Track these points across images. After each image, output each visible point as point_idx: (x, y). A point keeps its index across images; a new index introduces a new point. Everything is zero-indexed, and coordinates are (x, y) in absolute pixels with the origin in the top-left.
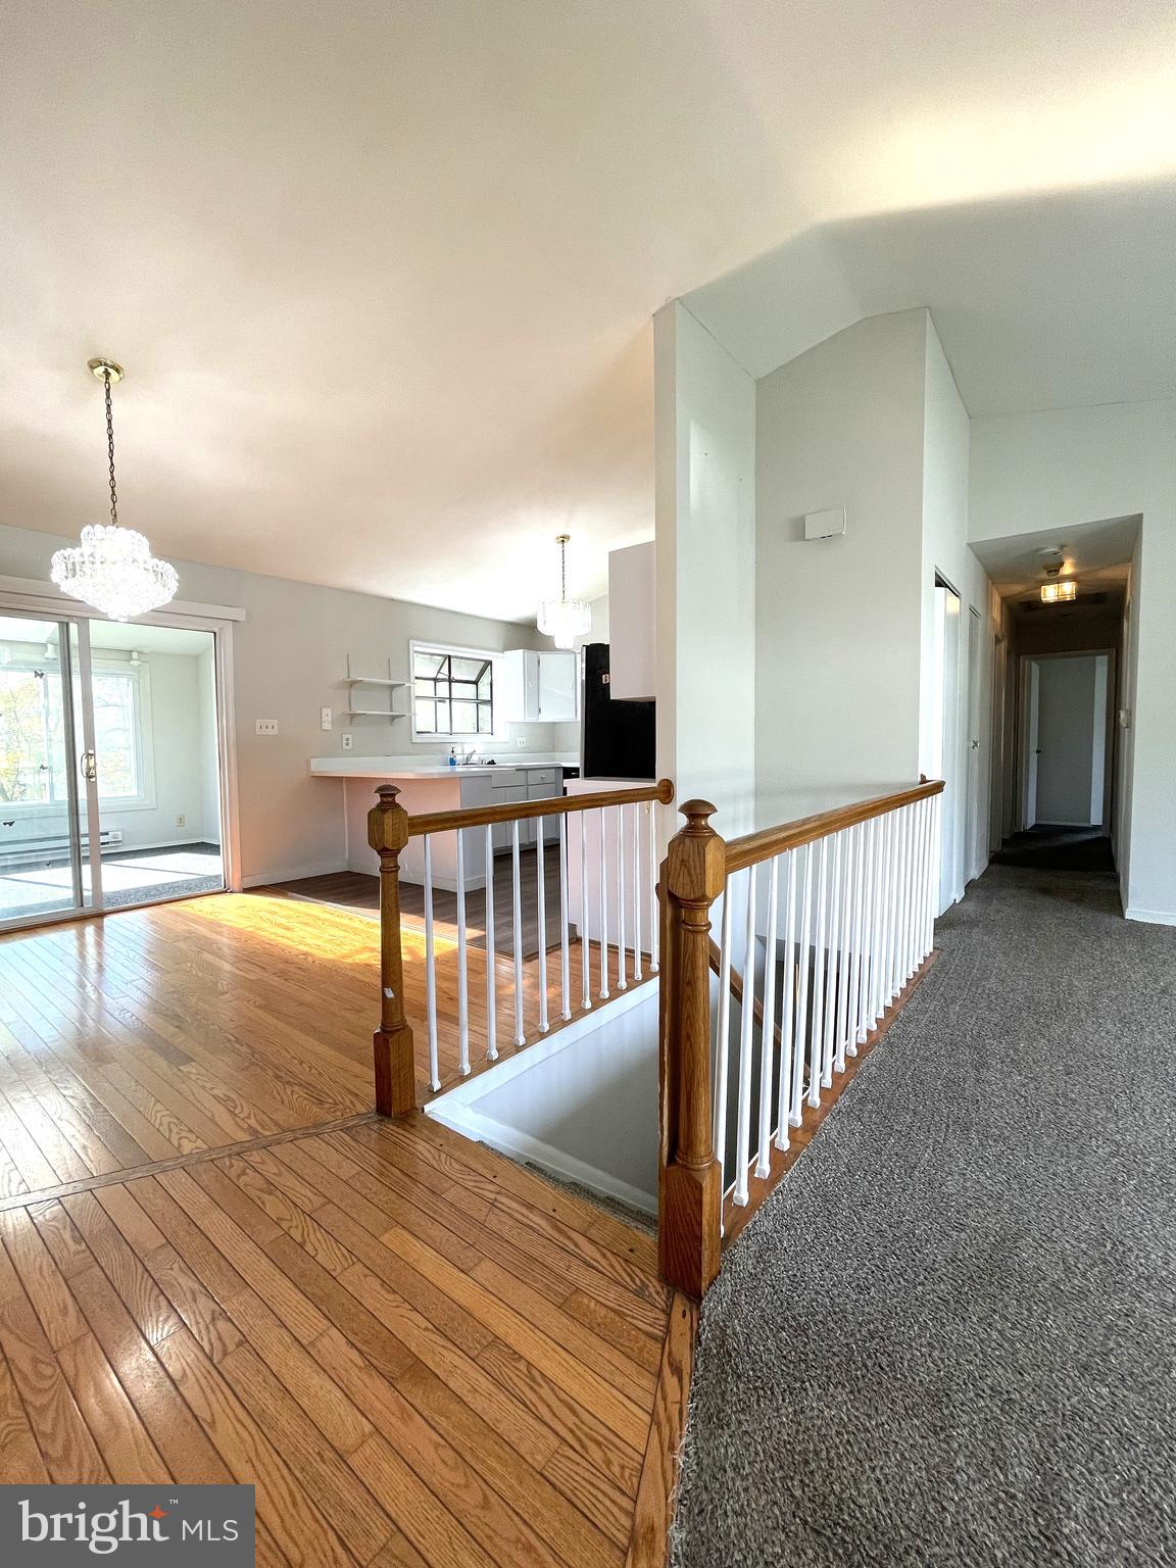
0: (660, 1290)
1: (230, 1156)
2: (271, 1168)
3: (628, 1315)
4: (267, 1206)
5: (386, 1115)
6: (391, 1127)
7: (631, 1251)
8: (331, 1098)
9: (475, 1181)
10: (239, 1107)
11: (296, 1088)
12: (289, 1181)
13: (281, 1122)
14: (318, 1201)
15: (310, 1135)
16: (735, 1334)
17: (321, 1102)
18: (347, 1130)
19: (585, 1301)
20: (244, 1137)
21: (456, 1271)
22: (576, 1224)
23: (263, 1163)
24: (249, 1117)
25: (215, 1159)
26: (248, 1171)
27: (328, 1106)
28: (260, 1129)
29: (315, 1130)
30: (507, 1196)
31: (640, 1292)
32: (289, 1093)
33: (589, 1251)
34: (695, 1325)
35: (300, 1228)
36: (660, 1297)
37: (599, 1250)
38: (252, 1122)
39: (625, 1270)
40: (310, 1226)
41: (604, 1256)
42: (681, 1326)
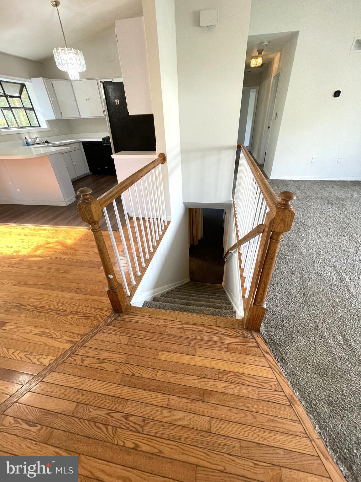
1: (69, 356)
2: (92, 353)
3: (246, 344)
4: (105, 368)
5: (118, 312)
6: (125, 316)
7: (232, 325)
8: (91, 314)
9: (172, 323)
10: (53, 334)
11: (72, 316)
12: (105, 355)
13: (79, 332)
14: (124, 356)
15: (97, 333)
17: (88, 317)
18: (110, 324)
19: (232, 346)
20: (68, 346)
21: (192, 357)
22: (213, 325)
23: (87, 352)
24: (62, 337)
25: (64, 361)
26: (84, 358)
27: (92, 318)
28: (73, 340)
29: (96, 330)
30: (185, 324)
31: (243, 336)
32: (70, 319)
33: (222, 331)
34: (262, 338)
35: (127, 369)
36: (249, 335)
37: (224, 329)
39: (235, 332)
40: (130, 367)
41: (227, 330)
42: (259, 340)
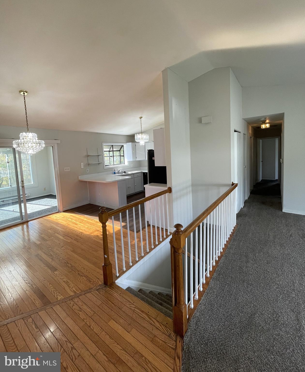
0: (174, 335)
1: (70, 300)
2: (80, 303)
3: (167, 343)
4: (80, 315)
5: (106, 285)
6: (108, 288)
7: (167, 324)
8: (93, 280)
9: (130, 304)
10: (70, 285)
11: (84, 277)
12: (85, 307)
13: (81, 288)
14: (92, 313)
15: (88, 292)
16: (191, 346)
17: (90, 281)
18: (97, 290)
19: (157, 339)
20: (72, 294)
21: (126, 332)
22: (154, 317)
23: (78, 302)
24: (73, 287)
25: (66, 301)
26: (74, 305)
27: (92, 283)
28: (76, 291)
29: (89, 290)
30: (137, 309)
31: (169, 336)
32: (82, 279)
33: (157, 324)
34: (182, 344)
35: (89, 322)
36: (174, 337)
37: (159, 324)
38: (74, 289)
39: (166, 329)
40: (91, 320)
41: (161, 326)
42: (179, 345)
